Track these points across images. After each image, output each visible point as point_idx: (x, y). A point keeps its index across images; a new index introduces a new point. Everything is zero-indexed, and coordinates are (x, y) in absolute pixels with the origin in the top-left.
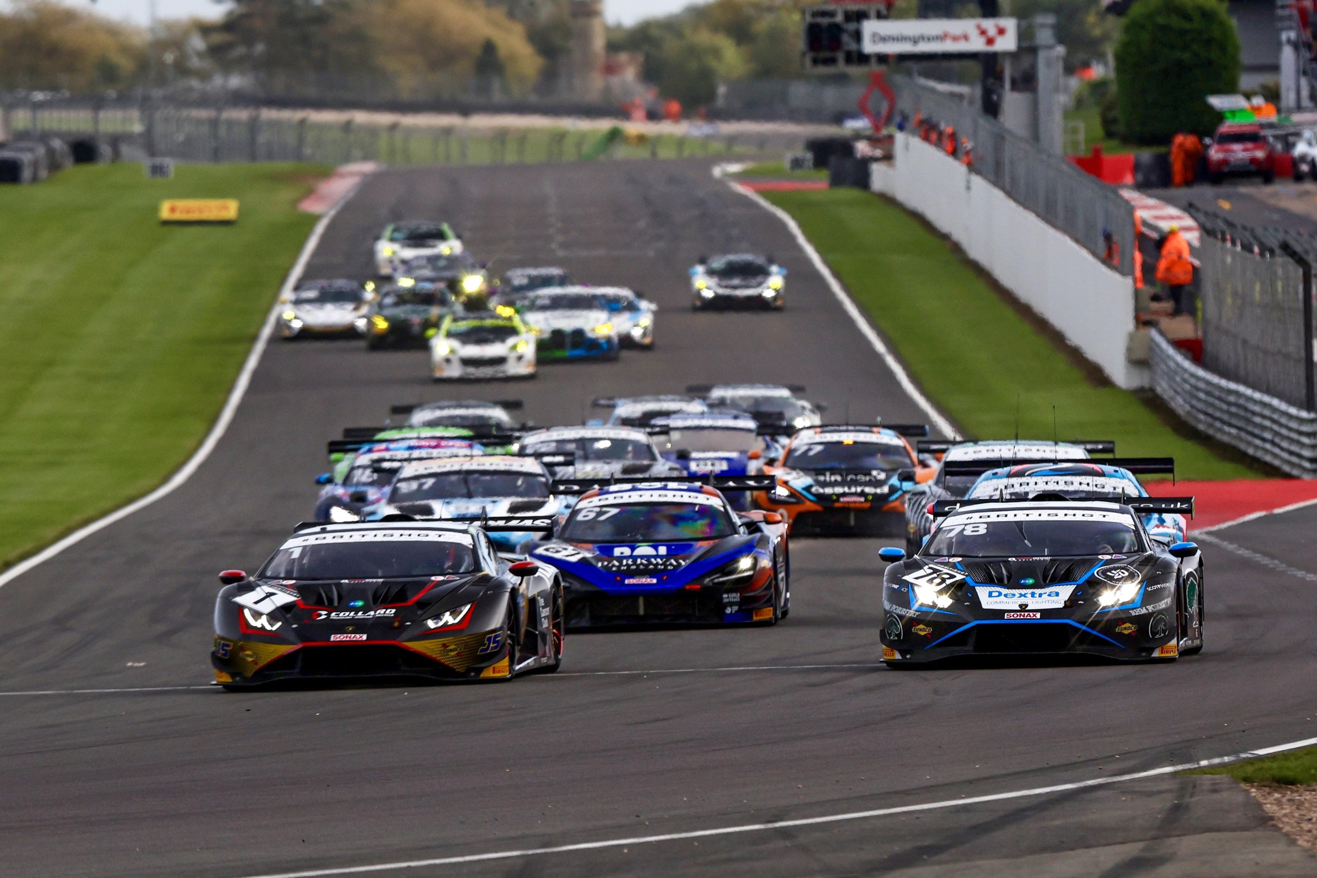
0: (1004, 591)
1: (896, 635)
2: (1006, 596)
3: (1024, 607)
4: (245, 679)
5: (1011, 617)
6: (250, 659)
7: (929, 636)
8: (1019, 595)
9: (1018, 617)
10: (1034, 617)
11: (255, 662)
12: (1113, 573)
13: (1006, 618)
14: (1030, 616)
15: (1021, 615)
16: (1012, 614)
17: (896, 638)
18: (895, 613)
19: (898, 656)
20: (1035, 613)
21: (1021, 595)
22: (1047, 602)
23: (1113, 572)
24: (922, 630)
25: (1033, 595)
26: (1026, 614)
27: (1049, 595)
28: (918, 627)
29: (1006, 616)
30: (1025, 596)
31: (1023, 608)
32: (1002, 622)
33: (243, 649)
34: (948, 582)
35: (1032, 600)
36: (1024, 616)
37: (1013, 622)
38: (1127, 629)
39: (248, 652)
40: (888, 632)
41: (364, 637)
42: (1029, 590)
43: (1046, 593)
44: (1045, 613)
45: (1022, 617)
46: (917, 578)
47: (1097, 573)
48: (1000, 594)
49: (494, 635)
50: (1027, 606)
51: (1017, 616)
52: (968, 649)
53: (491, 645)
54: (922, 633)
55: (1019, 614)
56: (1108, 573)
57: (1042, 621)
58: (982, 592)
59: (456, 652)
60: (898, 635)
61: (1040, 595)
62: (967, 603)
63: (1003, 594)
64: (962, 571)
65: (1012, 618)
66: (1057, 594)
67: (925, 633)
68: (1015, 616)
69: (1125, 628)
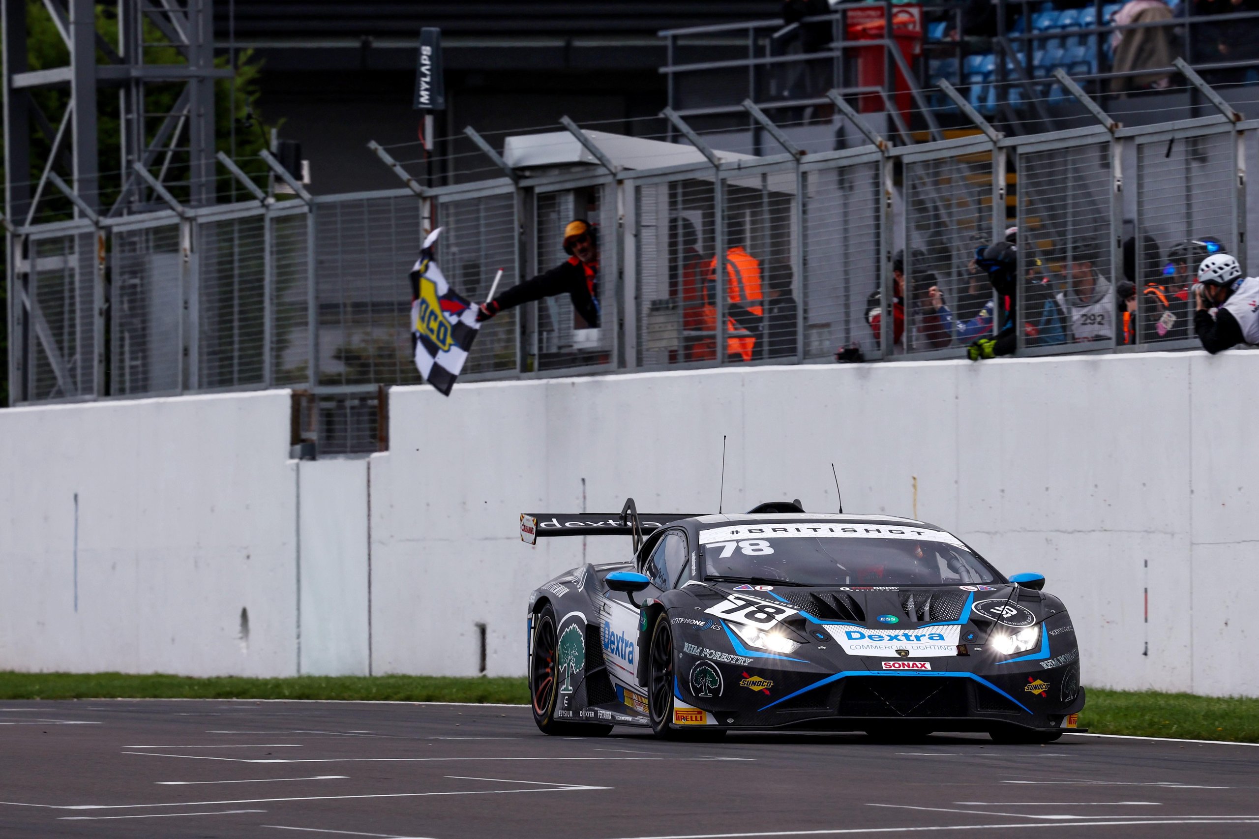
0: (867, 632)
1: (710, 691)
2: (870, 637)
3: (903, 653)
5: (891, 667)
7: (768, 692)
8: (889, 638)
9: (902, 668)
10: (923, 668)
12: (998, 610)
13: (884, 668)
14: (917, 667)
15: (904, 664)
16: (892, 663)
17: (711, 695)
18: (711, 660)
19: (710, 721)
20: (922, 663)
21: (892, 638)
22: (932, 647)
23: (997, 608)
24: (757, 684)
25: (907, 637)
26: (911, 663)
27: (931, 638)
28: (750, 680)
29: (884, 666)
30: (896, 637)
31: (903, 655)
32: (881, 673)
34: (780, 617)
35: (917, 645)
36: (909, 666)
37: (896, 674)
38: (1038, 687)
42: (898, 631)
43: (925, 635)
45: (906, 668)
46: (728, 612)
47: (976, 607)
48: (863, 636)
50: (907, 652)
51: (900, 666)
52: (830, 712)
54: (756, 688)
55: (900, 663)
56: (994, 609)
57: (936, 674)
58: (838, 632)
60: (716, 692)
61: (918, 638)
62: (822, 647)
63: (866, 635)
64: (788, 604)
65: (893, 668)
66: (941, 637)
67: (761, 688)
68: (897, 665)
69: (1036, 687)
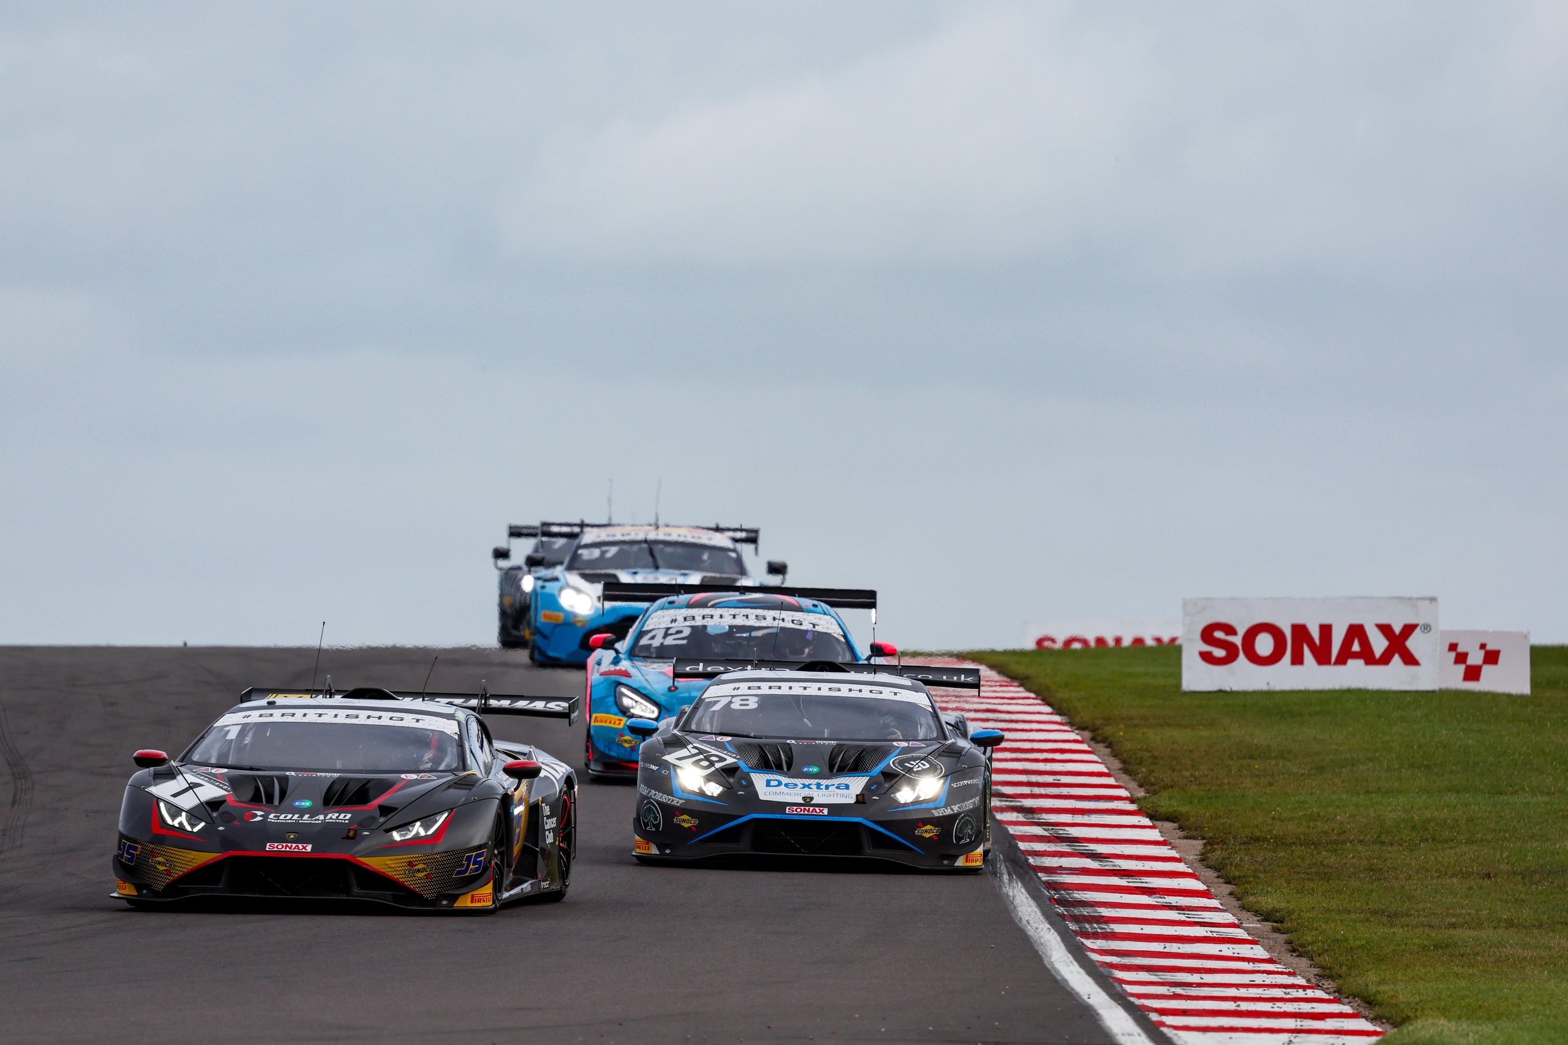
0: (785, 780)
1: (654, 826)
2: (786, 785)
3: (808, 800)
4: (156, 894)
5: (793, 811)
6: (161, 868)
7: (694, 829)
8: (802, 786)
9: (802, 813)
10: (821, 813)
11: (168, 873)
12: (912, 764)
13: (787, 812)
14: (816, 812)
15: (805, 809)
16: (795, 808)
17: (654, 829)
18: (654, 799)
19: (654, 851)
20: (821, 809)
21: (805, 786)
22: (835, 795)
23: (912, 762)
24: (686, 822)
25: (818, 786)
26: (811, 809)
27: (838, 788)
28: (681, 817)
29: (787, 810)
30: (809, 786)
31: (808, 801)
32: (783, 817)
33: (153, 854)
34: (718, 765)
35: (817, 793)
36: (808, 811)
37: (796, 818)
38: (928, 832)
39: (160, 859)
40: (643, 821)
41: (309, 848)
42: (813, 780)
43: (834, 785)
44: (834, 808)
45: (806, 812)
46: (679, 759)
47: (893, 763)
48: (780, 784)
49: (474, 853)
50: (812, 799)
51: (801, 811)
52: (743, 847)
53: (471, 867)
54: (686, 825)
55: (802, 808)
56: (906, 764)
57: (830, 819)
58: (759, 780)
59: (425, 873)
60: (657, 826)
61: (827, 787)
62: (741, 793)
63: (784, 783)
64: (733, 753)
65: (795, 812)
66: (847, 787)
67: (689, 825)
68: (799, 810)
69: (926, 831)
